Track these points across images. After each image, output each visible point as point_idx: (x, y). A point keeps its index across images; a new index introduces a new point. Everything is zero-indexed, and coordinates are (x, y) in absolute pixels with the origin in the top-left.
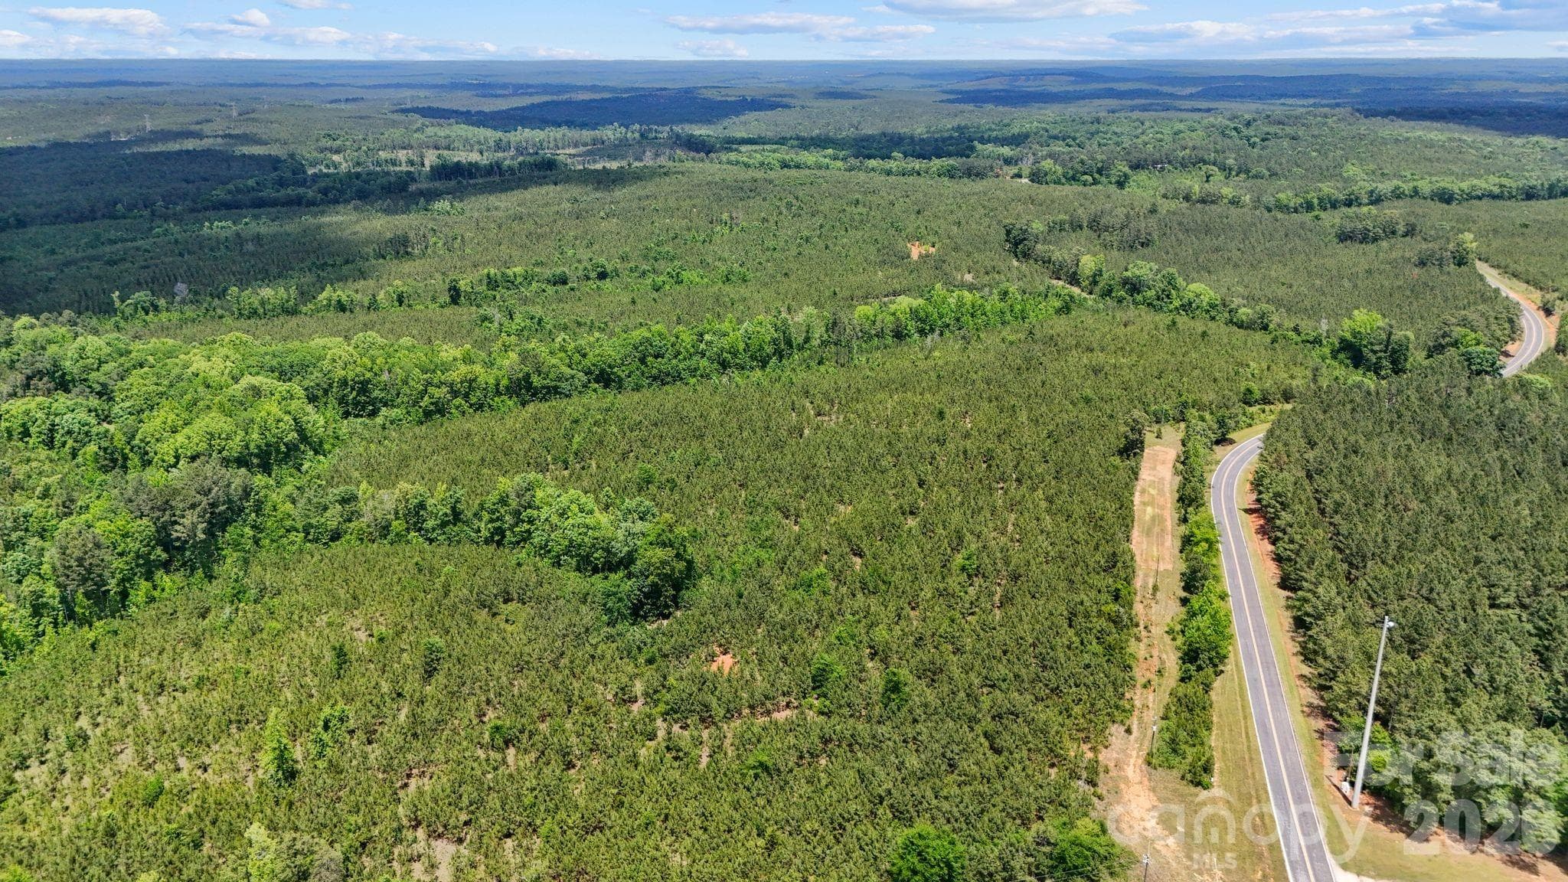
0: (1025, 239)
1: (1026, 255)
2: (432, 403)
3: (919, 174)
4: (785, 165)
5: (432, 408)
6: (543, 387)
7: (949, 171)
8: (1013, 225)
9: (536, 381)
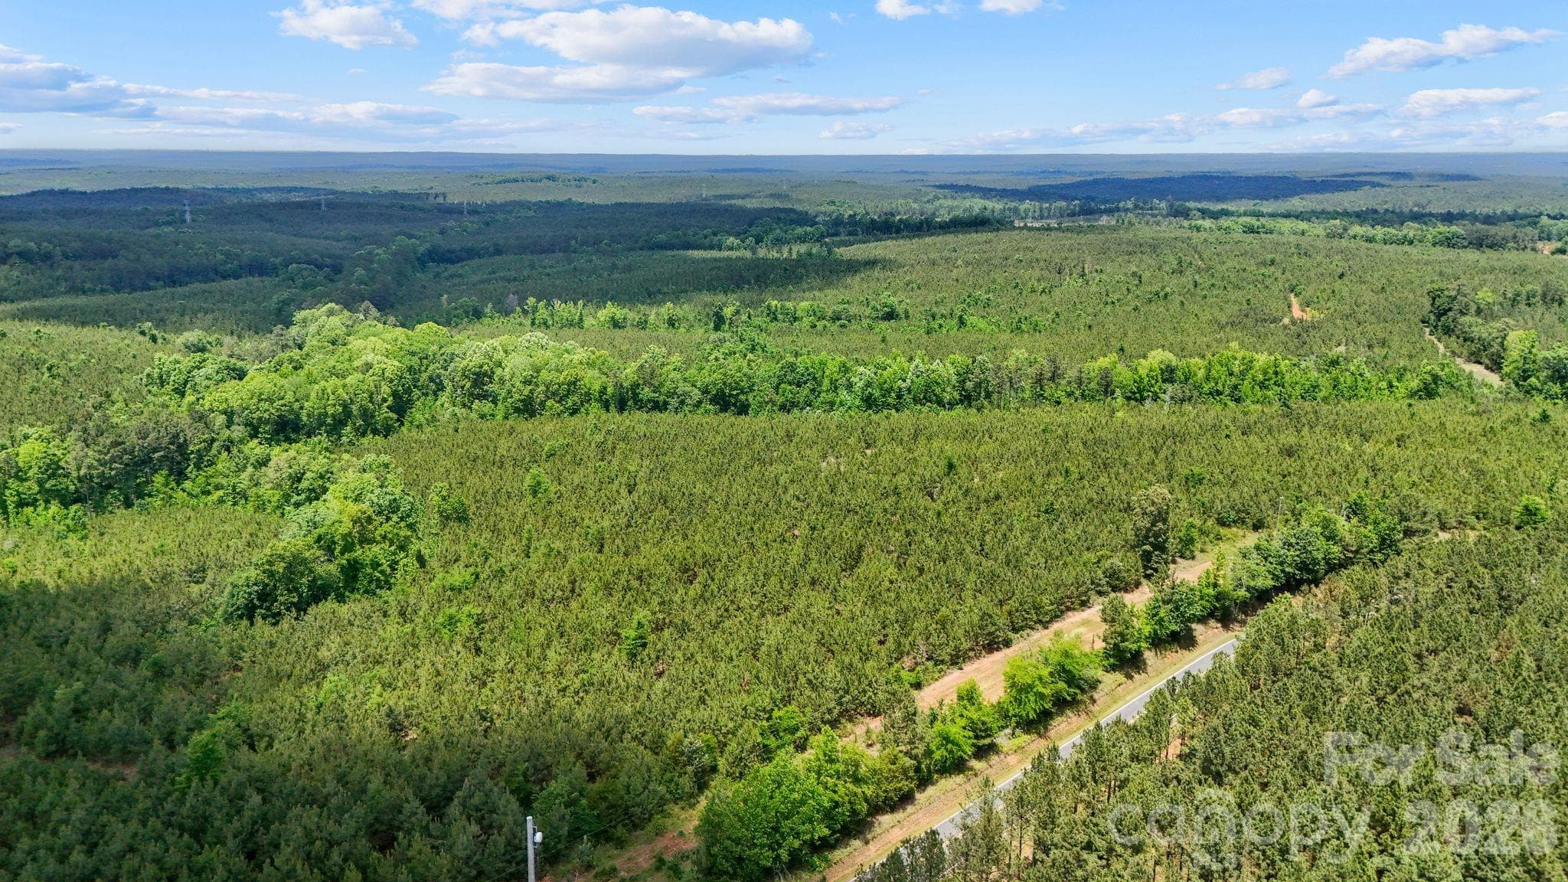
0: (1450, 309)
1: (1448, 331)
2: (522, 401)
3: (1411, 243)
4: (1251, 230)
5: (520, 405)
6: (649, 401)
7: (1447, 238)
8: (1442, 291)
9: (646, 393)
